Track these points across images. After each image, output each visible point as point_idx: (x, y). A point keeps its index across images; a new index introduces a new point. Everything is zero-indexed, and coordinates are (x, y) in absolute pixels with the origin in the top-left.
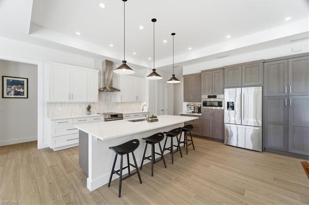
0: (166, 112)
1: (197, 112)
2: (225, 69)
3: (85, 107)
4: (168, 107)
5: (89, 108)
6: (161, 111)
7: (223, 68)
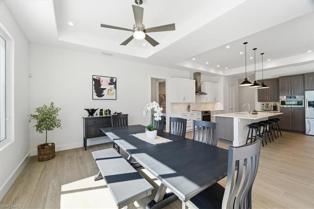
0: (234, 110)
1: (272, 109)
2: (305, 76)
3: (186, 106)
4: (235, 106)
5: (189, 107)
6: (231, 110)
7: (303, 75)
